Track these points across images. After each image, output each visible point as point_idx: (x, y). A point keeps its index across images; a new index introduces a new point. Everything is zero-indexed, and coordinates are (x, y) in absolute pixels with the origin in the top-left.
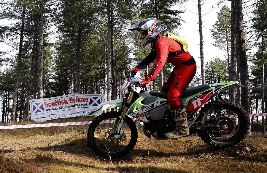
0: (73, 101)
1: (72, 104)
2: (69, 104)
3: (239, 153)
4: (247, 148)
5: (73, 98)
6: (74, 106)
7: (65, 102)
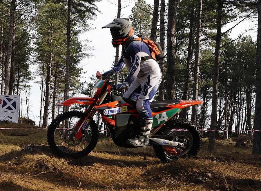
3: (202, 180)
4: (210, 175)
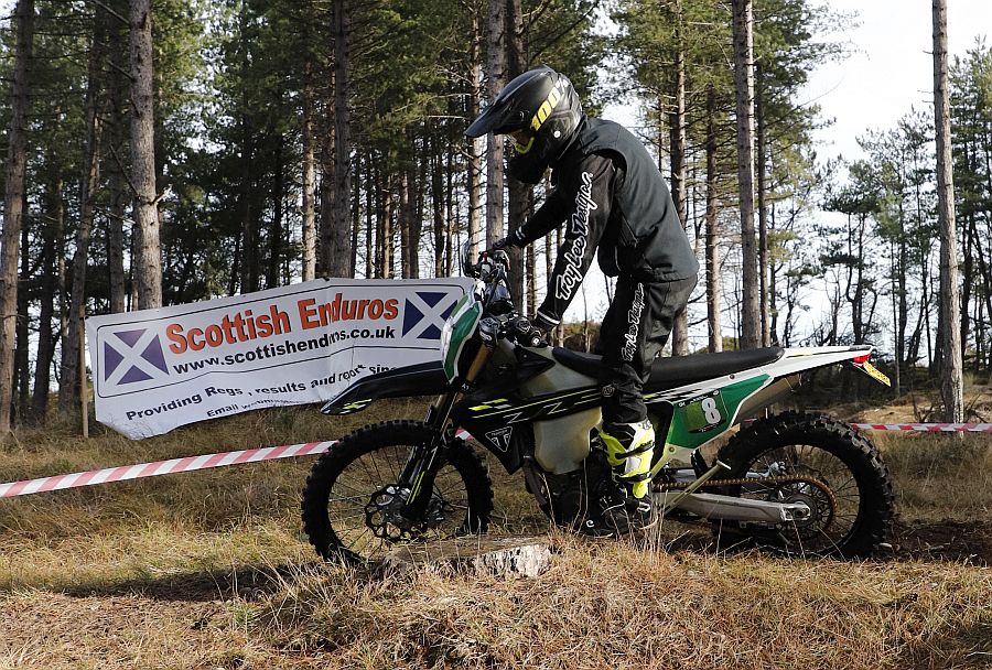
0: (317, 318)
1: (316, 334)
2: (298, 334)
5: (318, 303)
6: (324, 342)
7: (279, 321)
